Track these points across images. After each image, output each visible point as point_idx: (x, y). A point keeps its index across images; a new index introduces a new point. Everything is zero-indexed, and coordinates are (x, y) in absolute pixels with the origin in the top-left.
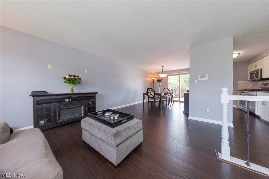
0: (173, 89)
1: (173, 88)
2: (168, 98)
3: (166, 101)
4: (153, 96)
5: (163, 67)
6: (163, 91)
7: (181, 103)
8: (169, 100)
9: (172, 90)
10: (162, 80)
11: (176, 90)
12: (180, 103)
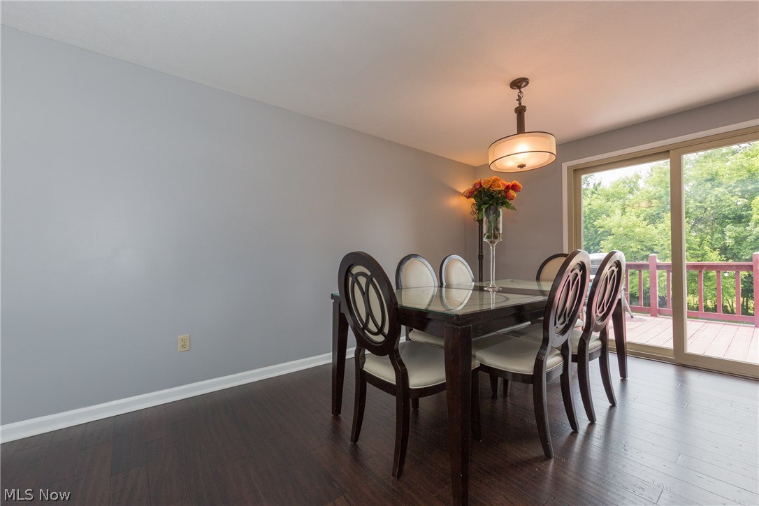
0: (618, 264)
1: (620, 256)
2: (564, 349)
3: (536, 378)
4: (386, 330)
5: (518, 84)
6: (538, 279)
7: (694, 377)
8: (573, 367)
9: (606, 271)
10: (514, 187)
11: (646, 267)
12: (682, 381)
